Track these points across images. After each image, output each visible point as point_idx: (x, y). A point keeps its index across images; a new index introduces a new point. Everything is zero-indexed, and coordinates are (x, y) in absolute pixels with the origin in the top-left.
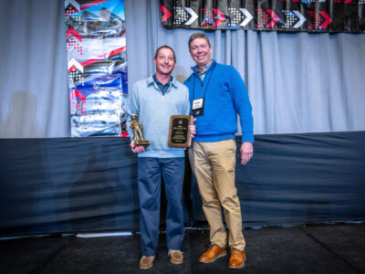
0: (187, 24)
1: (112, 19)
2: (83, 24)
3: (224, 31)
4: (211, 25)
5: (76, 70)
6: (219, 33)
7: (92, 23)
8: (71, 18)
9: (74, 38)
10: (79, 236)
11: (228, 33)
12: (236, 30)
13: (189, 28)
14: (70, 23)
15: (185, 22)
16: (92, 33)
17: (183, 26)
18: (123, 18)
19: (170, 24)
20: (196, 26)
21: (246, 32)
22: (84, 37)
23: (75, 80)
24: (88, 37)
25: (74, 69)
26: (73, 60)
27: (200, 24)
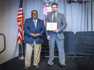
0: (74, 1)
1: (54, 1)
2: (47, 3)
3: (85, 2)
4: (81, 1)
5: (45, 14)
6: (83, 3)
7: (49, 3)
8: (44, 2)
9: (45, 7)
10: (46, 57)
11: (86, 3)
12: (89, 2)
13: (75, 2)
14: (44, 3)
15: (74, 0)
16: (49, 5)
17: (73, 2)
18: (57, 1)
19: (70, 1)
20: (77, 1)
21: (92, 2)
22: (47, 6)
23: (45, 17)
24: (49, 6)
25: (45, 15)
26: (45, 12)
27: (78, 1)
